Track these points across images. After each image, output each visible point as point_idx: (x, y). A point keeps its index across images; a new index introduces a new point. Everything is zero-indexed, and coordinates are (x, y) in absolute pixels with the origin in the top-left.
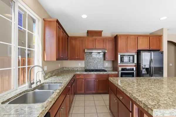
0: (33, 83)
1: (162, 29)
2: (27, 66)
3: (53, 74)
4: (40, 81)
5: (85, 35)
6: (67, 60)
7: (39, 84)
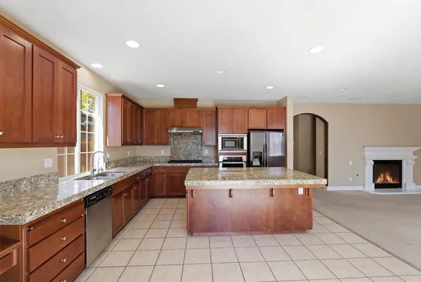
0: (95, 170)
1: (286, 98)
2: (87, 152)
3: (118, 165)
4: (102, 170)
5: (171, 104)
6: (142, 144)
7: (100, 172)
